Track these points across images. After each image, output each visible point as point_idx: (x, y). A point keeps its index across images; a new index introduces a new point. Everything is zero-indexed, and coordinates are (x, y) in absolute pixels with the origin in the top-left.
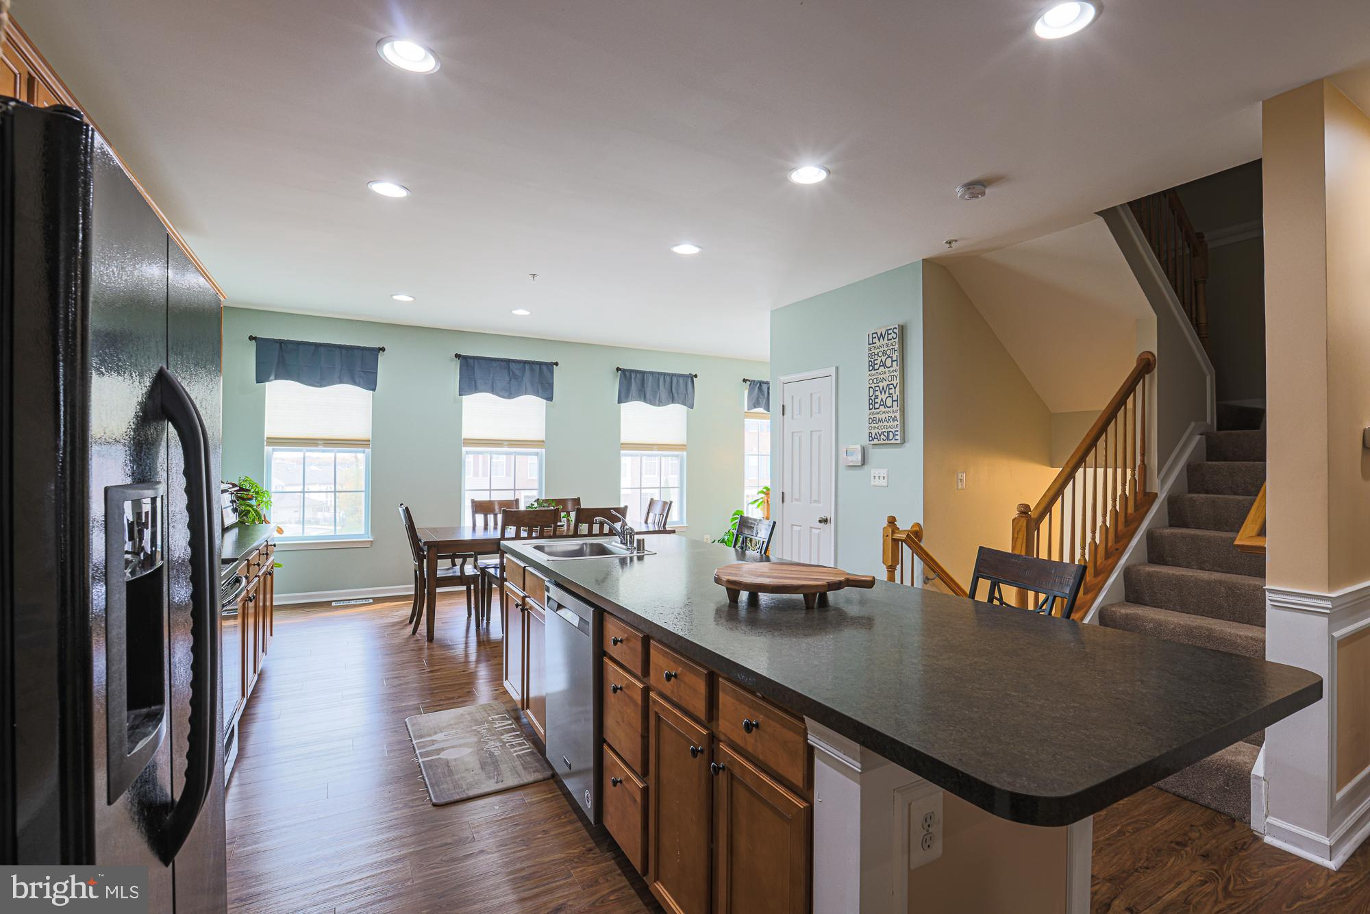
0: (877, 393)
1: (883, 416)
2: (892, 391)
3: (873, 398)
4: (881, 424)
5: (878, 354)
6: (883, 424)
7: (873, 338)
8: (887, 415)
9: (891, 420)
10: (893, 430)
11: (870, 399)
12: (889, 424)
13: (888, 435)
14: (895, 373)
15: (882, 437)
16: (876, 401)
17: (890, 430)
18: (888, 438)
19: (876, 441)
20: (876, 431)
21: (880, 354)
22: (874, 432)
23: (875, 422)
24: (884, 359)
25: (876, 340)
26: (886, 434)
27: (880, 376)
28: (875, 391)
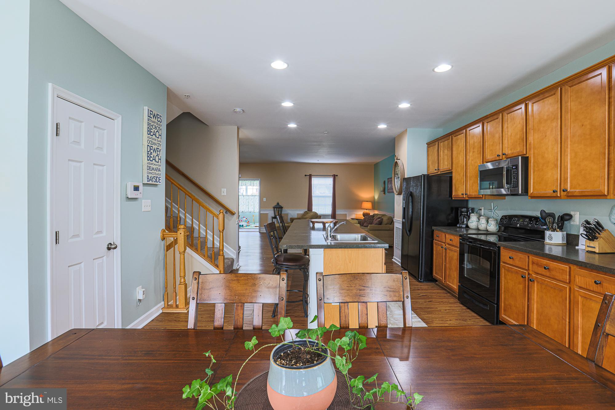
0: (152, 151)
1: (155, 167)
2: (158, 153)
3: (149, 153)
4: (153, 171)
5: (152, 126)
6: (154, 172)
7: (151, 114)
8: (156, 167)
9: (158, 170)
10: (159, 176)
11: (148, 153)
12: (157, 172)
13: (156, 178)
14: (160, 143)
15: (154, 180)
16: (151, 155)
17: (157, 176)
18: (156, 181)
19: (150, 182)
20: (151, 175)
21: (154, 127)
22: (150, 175)
23: (150, 169)
24: (156, 131)
25: (152, 116)
26: (155, 178)
27: (153, 140)
28: (151, 149)
